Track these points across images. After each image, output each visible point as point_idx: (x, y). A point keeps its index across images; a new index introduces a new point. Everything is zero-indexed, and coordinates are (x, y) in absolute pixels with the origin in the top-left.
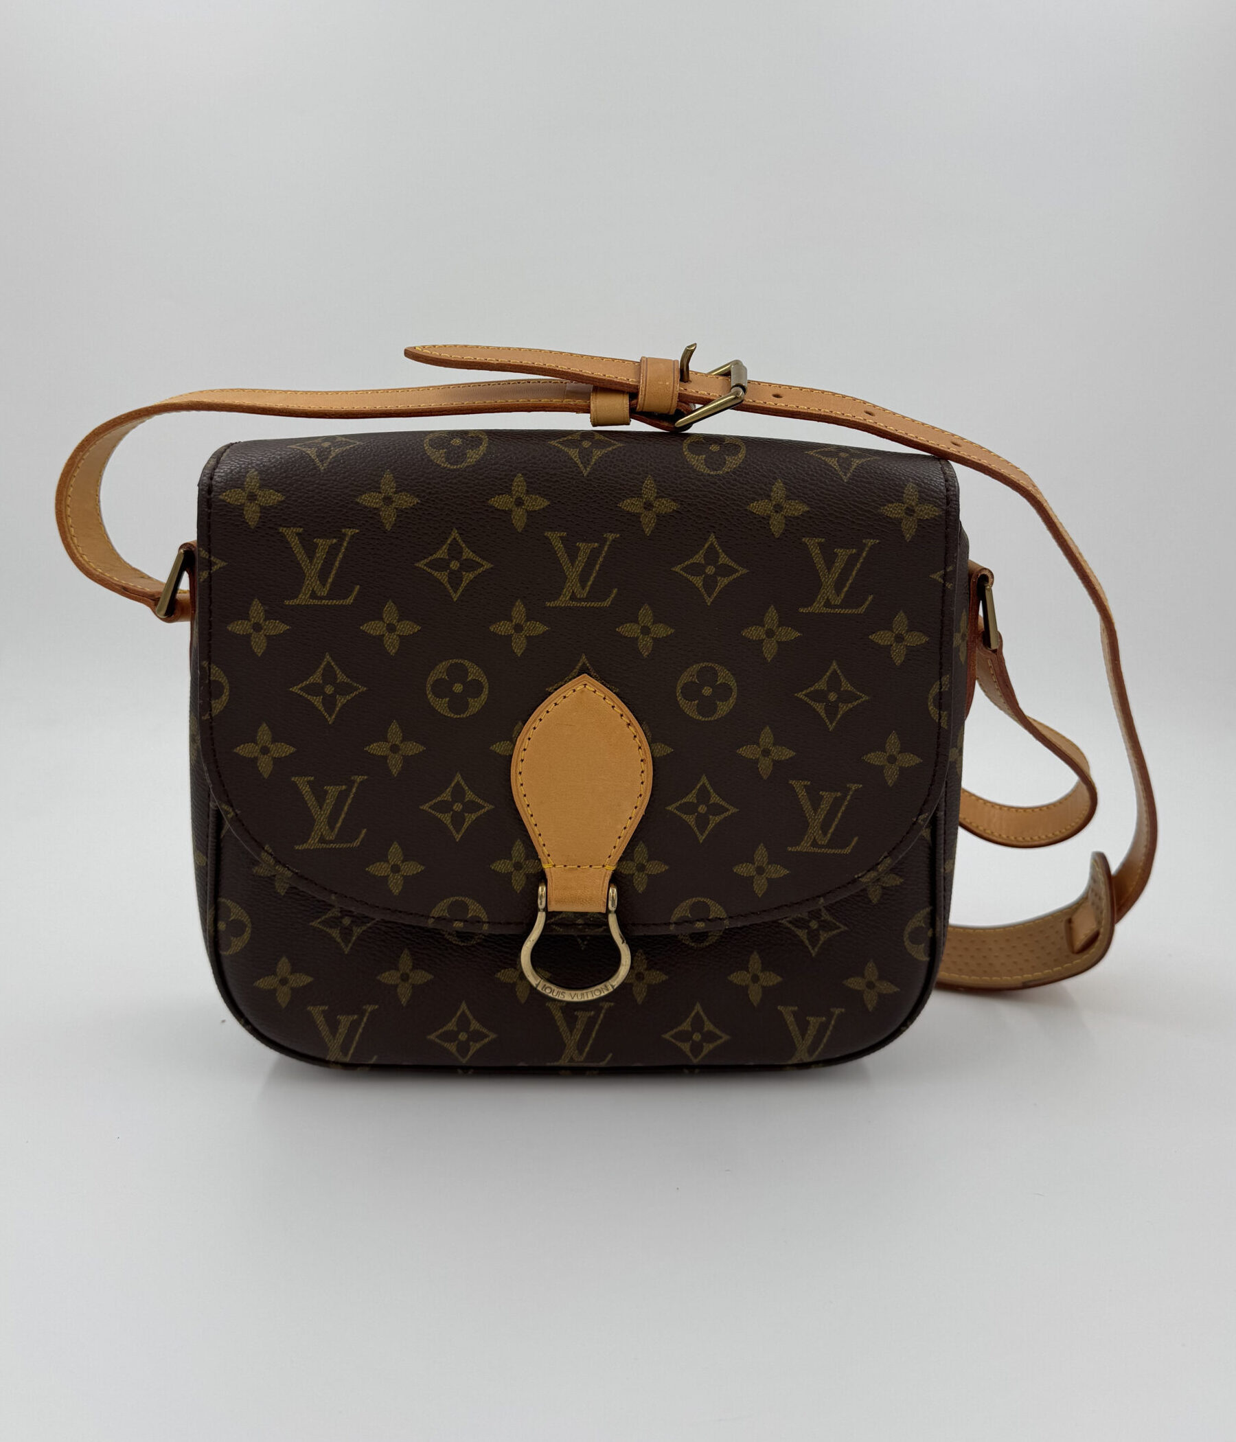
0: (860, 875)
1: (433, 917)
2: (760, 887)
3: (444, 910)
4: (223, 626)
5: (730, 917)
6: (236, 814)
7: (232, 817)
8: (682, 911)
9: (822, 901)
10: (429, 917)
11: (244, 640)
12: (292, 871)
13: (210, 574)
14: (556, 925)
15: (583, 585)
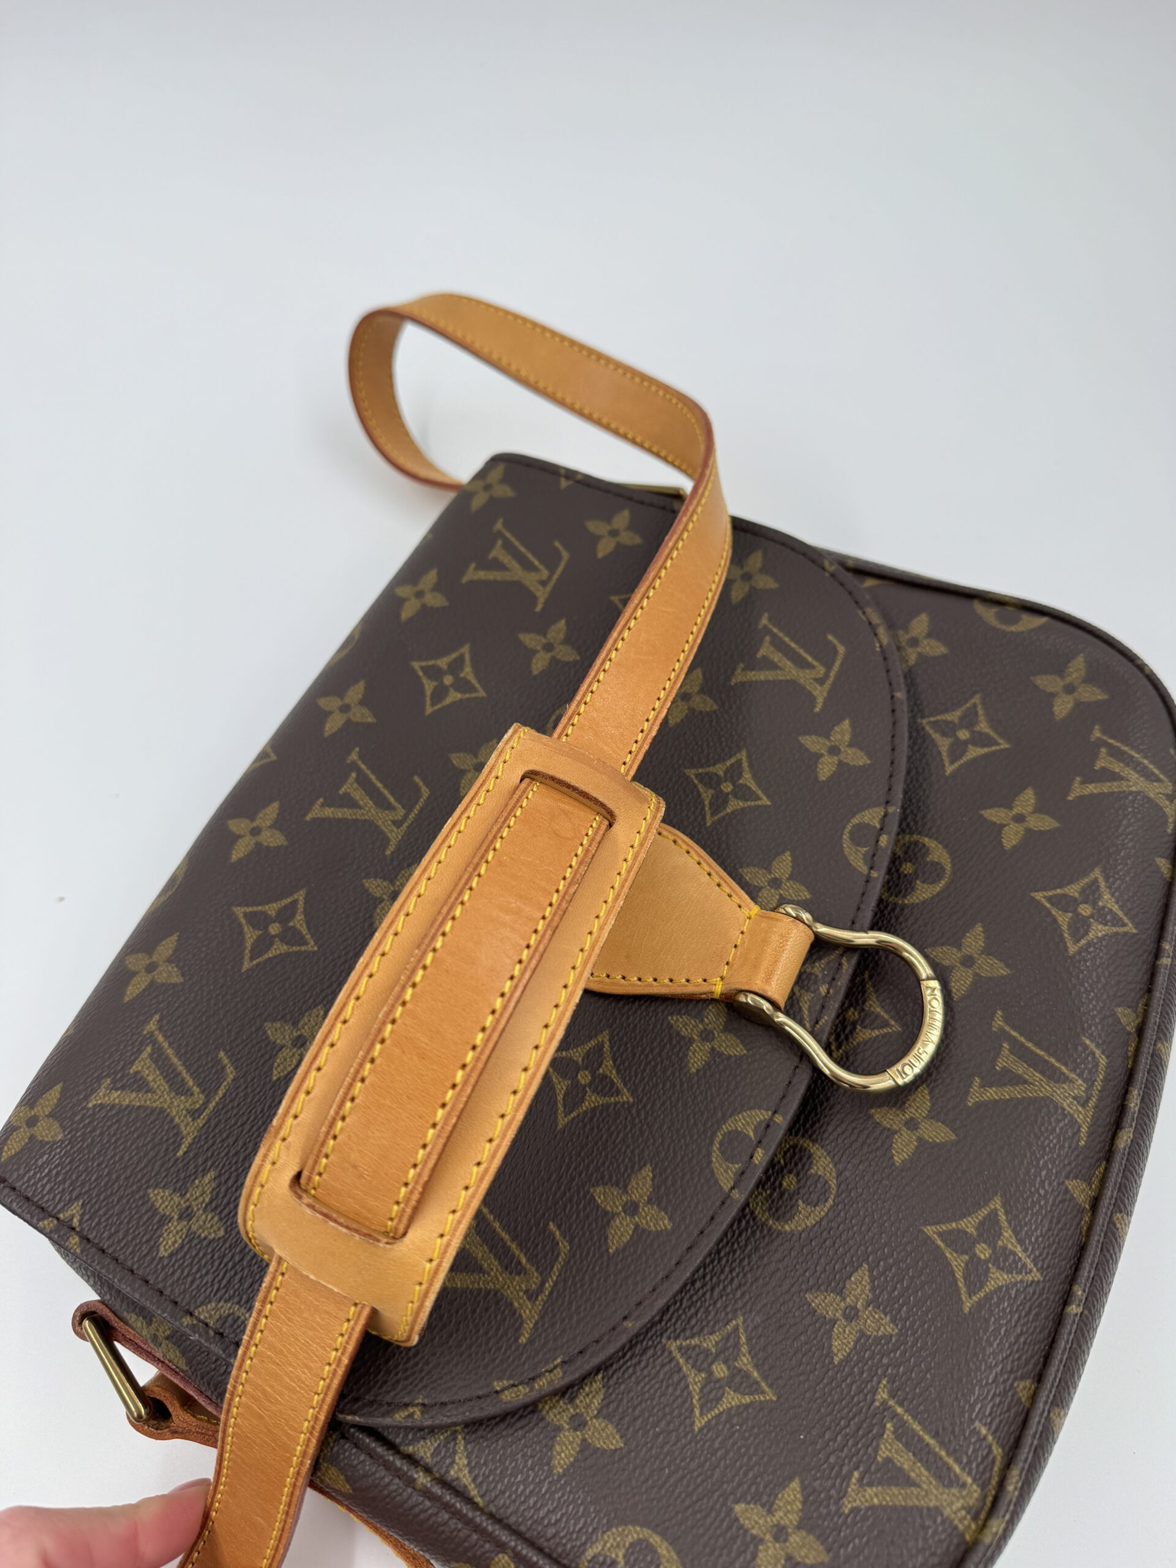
0: (878, 645)
1: (733, 1188)
2: (857, 758)
3: (728, 1167)
4: (153, 1259)
5: (887, 802)
6: (423, 1405)
7: (423, 1413)
8: (856, 857)
9: (900, 695)
10: (728, 1196)
11: (191, 1241)
12: (555, 1367)
13: (78, 1233)
14: (817, 1022)
15: (389, 807)
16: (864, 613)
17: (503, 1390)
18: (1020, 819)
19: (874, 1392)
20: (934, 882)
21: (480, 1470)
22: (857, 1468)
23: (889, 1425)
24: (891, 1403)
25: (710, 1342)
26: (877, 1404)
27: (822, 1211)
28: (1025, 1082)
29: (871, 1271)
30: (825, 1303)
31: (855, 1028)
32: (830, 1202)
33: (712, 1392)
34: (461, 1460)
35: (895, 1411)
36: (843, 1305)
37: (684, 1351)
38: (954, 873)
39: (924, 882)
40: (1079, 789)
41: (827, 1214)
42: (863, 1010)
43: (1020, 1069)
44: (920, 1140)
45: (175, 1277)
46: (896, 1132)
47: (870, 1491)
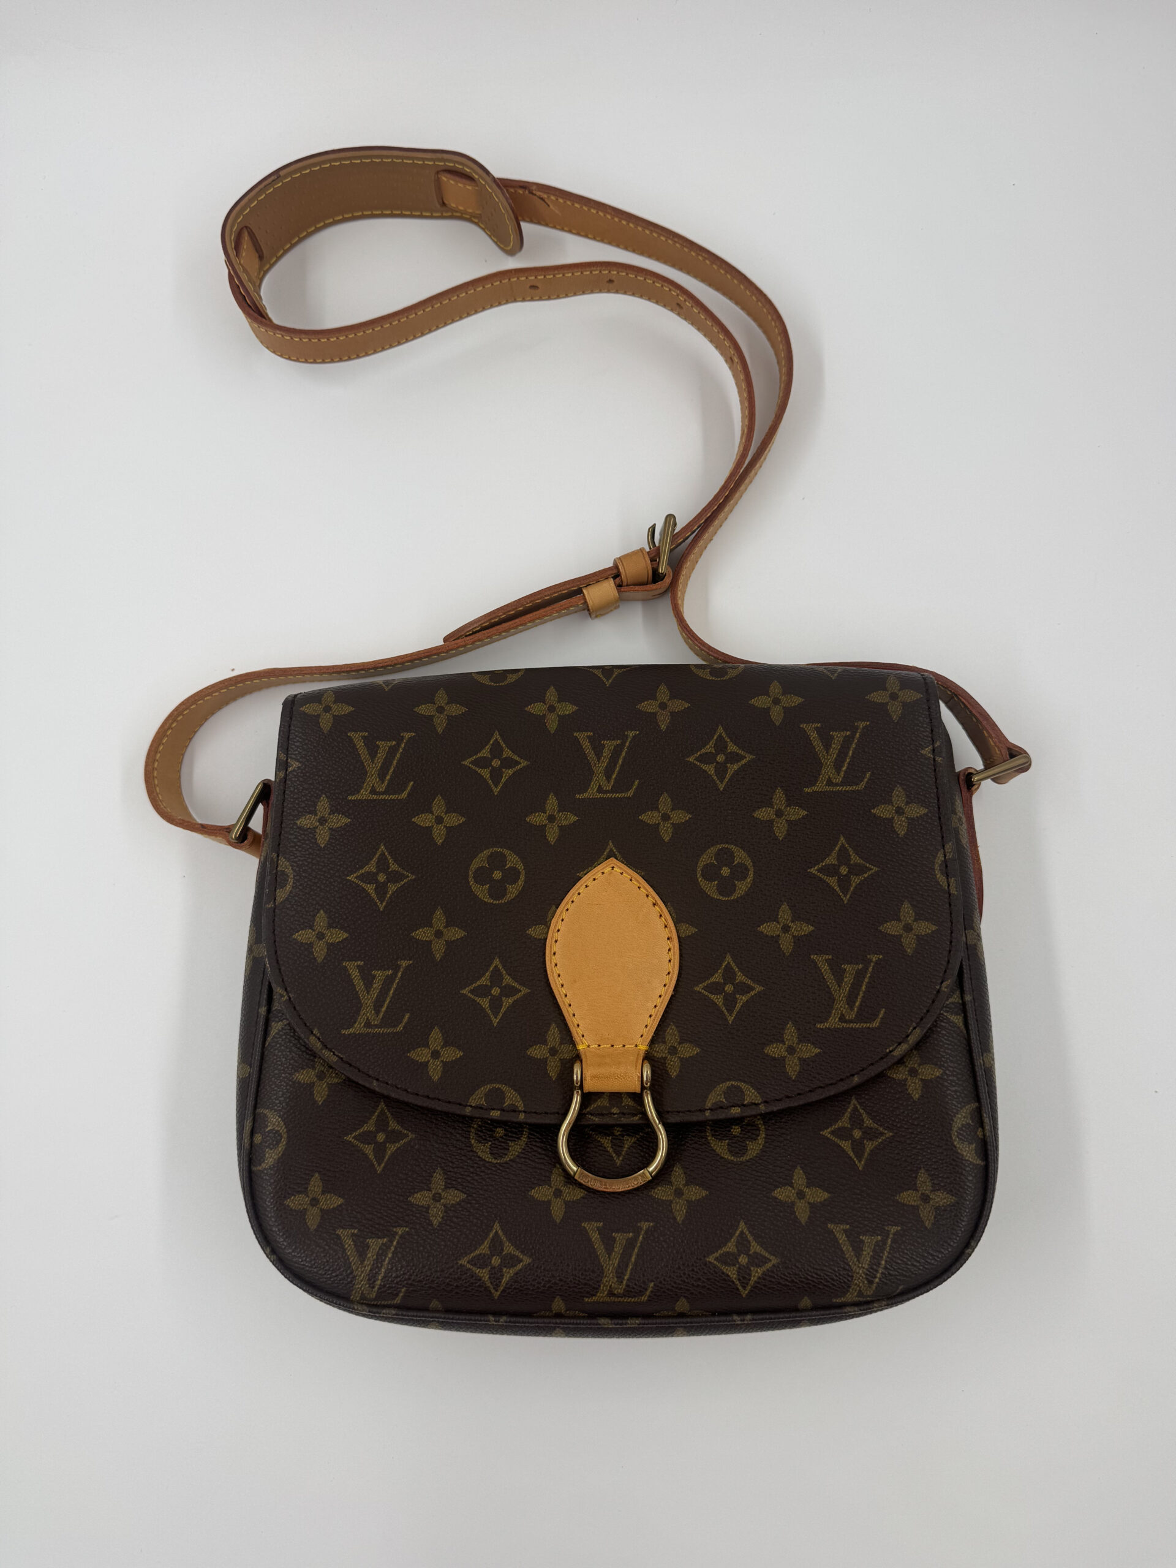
0: (891, 1049)
1: (471, 1106)
2: (792, 1068)
3: (482, 1098)
4: (293, 820)
5: (766, 1102)
6: (290, 998)
7: (286, 1000)
8: (716, 1096)
9: (856, 1079)
10: (467, 1105)
11: (311, 833)
12: (337, 1056)
13: (286, 774)
14: (592, 1115)
15: (608, 778)
16: (915, 1028)
17: (315, 1035)
18: (801, 1195)
19: (401, 1226)
20: (731, 1152)
21: (279, 1038)
22: (359, 1230)
23: (385, 1240)
24: (397, 1237)
25: (393, 1125)
26: (395, 1230)
27: (489, 1158)
28: (609, 1255)
29: (463, 1201)
30: (438, 1179)
31: (609, 1136)
32: (495, 1162)
33: (367, 1137)
34: (280, 1025)
35: (394, 1241)
36: (440, 1191)
37: (382, 1113)
38: (742, 1163)
39: (728, 1145)
40: (839, 1231)
41: (489, 1162)
42: (623, 1137)
43: (618, 1249)
44: (549, 1202)
45: (290, 837)
46: (550, 1186)
47: (350, 1242)
